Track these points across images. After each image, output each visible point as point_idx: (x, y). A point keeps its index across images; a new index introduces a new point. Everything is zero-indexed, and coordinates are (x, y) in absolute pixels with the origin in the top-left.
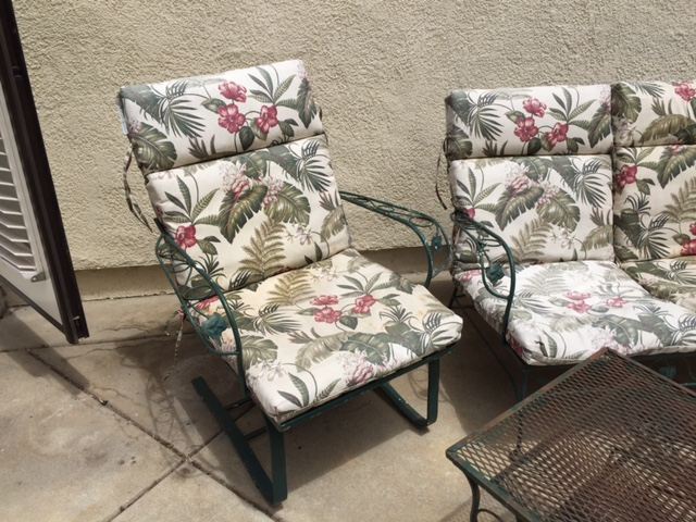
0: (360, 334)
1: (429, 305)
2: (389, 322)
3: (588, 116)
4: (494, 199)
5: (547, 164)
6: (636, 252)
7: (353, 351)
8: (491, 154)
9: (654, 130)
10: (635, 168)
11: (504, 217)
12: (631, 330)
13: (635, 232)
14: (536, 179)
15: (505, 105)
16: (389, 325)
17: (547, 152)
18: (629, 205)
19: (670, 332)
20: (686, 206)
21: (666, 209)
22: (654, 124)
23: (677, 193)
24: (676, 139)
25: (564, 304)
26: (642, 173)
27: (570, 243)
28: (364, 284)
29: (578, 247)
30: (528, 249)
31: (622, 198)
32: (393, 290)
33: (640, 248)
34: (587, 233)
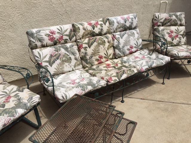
0: (6, 109)
1: (29, 94)
2: (16, 103)
3: (67, 33)
4: (47, 59)
5: (60, 47)
7: (4, 115)
8: (43, 46)
9: (84, 34)
10: (82, 45)
11: (51, 63)
12: (85, 86)
13: (86, 61)
14: (57, 51)
15: (44, 32)
16: (16, 104)
17: (59, 44)
18: (83, 54)
19: (94, 85)
20: (96, 52)
21: (92, 53)
22: (84, 33)
23: (93, 49)
24: (90, 36)
25: (70, 83)
26: (84, 46)
27: (71, 66)
28: (8, 92)
29: (73, 67)
30: (60, 70)
31: (81, 53)
32: (17, 92)
33: (88, 64)
34: (74, 63)
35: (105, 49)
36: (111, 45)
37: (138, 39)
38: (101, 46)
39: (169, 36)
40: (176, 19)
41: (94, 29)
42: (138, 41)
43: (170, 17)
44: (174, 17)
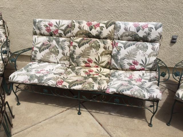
3: (63, 28)
4: (39, 46)
5: (53, 39)
6: (73, 64)
9: (79, 33)
10: (72, 42)
11: (41, 50)
12: (34, 78)
13: (73, 58)
14: (50, 42)
17: (54, 36)
19: (42, 80)
20: (86, 54)
21: (80, 54)
23: (83, 50)
24: (86, 36)
27: (56, 59)
29: (58, 60)
30: (46, 58)
33: (74, 63)
34: (61, 57)
35: (97, 54)
36: (107, 52)
37: (149, 56)
38: (94, 50)
41: (91, 30)
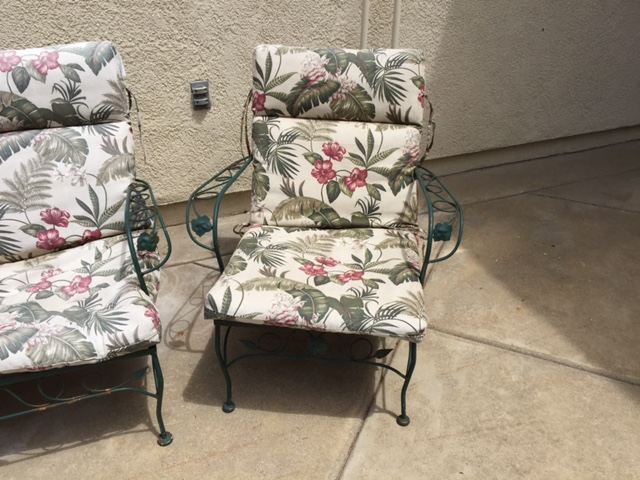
37: (102, 179)
39: (314, 175)
40: (365, 85)
42: (99, 191)
43: (333, 72)
44: (354, 75)
